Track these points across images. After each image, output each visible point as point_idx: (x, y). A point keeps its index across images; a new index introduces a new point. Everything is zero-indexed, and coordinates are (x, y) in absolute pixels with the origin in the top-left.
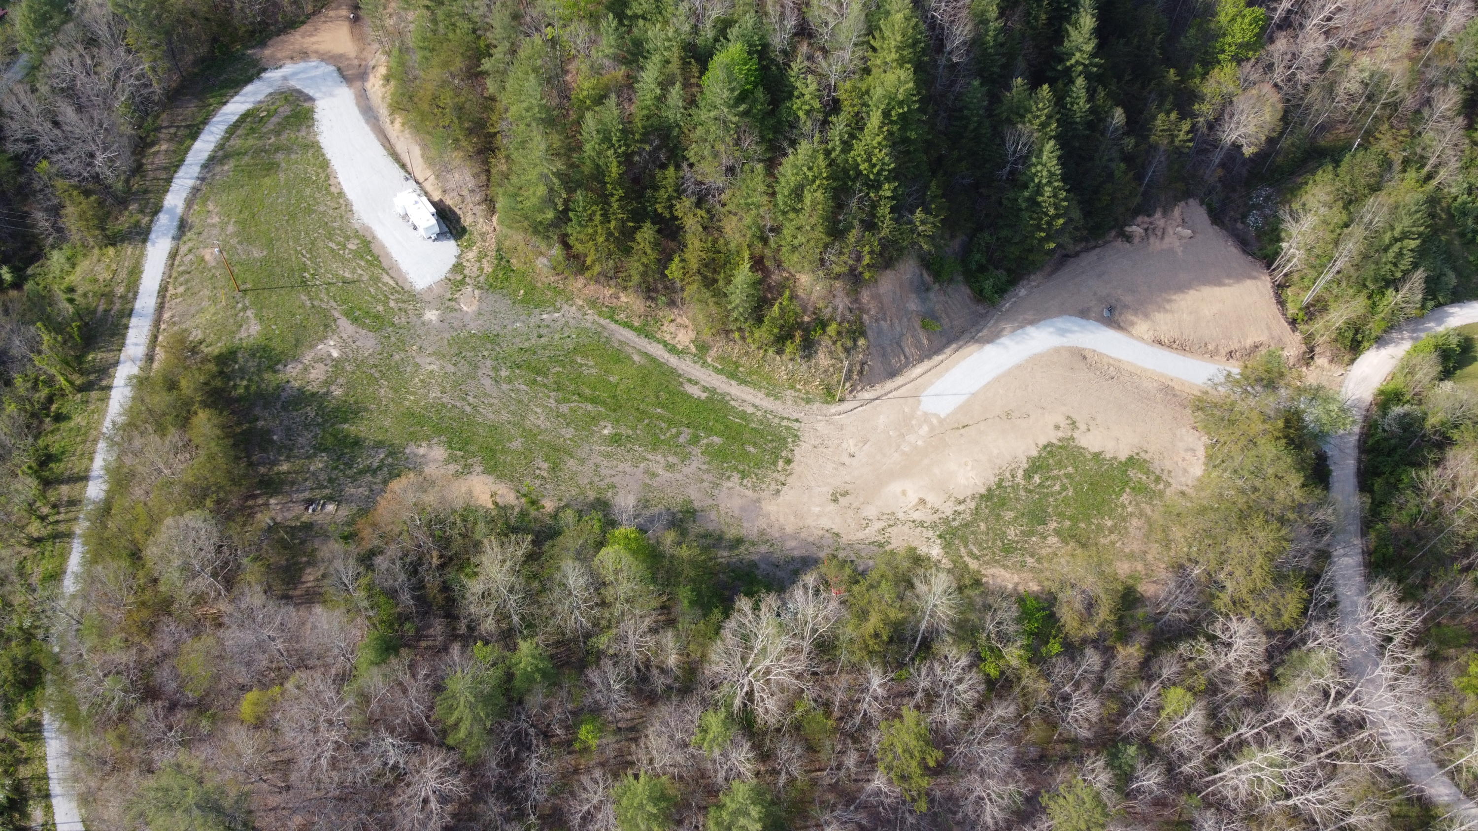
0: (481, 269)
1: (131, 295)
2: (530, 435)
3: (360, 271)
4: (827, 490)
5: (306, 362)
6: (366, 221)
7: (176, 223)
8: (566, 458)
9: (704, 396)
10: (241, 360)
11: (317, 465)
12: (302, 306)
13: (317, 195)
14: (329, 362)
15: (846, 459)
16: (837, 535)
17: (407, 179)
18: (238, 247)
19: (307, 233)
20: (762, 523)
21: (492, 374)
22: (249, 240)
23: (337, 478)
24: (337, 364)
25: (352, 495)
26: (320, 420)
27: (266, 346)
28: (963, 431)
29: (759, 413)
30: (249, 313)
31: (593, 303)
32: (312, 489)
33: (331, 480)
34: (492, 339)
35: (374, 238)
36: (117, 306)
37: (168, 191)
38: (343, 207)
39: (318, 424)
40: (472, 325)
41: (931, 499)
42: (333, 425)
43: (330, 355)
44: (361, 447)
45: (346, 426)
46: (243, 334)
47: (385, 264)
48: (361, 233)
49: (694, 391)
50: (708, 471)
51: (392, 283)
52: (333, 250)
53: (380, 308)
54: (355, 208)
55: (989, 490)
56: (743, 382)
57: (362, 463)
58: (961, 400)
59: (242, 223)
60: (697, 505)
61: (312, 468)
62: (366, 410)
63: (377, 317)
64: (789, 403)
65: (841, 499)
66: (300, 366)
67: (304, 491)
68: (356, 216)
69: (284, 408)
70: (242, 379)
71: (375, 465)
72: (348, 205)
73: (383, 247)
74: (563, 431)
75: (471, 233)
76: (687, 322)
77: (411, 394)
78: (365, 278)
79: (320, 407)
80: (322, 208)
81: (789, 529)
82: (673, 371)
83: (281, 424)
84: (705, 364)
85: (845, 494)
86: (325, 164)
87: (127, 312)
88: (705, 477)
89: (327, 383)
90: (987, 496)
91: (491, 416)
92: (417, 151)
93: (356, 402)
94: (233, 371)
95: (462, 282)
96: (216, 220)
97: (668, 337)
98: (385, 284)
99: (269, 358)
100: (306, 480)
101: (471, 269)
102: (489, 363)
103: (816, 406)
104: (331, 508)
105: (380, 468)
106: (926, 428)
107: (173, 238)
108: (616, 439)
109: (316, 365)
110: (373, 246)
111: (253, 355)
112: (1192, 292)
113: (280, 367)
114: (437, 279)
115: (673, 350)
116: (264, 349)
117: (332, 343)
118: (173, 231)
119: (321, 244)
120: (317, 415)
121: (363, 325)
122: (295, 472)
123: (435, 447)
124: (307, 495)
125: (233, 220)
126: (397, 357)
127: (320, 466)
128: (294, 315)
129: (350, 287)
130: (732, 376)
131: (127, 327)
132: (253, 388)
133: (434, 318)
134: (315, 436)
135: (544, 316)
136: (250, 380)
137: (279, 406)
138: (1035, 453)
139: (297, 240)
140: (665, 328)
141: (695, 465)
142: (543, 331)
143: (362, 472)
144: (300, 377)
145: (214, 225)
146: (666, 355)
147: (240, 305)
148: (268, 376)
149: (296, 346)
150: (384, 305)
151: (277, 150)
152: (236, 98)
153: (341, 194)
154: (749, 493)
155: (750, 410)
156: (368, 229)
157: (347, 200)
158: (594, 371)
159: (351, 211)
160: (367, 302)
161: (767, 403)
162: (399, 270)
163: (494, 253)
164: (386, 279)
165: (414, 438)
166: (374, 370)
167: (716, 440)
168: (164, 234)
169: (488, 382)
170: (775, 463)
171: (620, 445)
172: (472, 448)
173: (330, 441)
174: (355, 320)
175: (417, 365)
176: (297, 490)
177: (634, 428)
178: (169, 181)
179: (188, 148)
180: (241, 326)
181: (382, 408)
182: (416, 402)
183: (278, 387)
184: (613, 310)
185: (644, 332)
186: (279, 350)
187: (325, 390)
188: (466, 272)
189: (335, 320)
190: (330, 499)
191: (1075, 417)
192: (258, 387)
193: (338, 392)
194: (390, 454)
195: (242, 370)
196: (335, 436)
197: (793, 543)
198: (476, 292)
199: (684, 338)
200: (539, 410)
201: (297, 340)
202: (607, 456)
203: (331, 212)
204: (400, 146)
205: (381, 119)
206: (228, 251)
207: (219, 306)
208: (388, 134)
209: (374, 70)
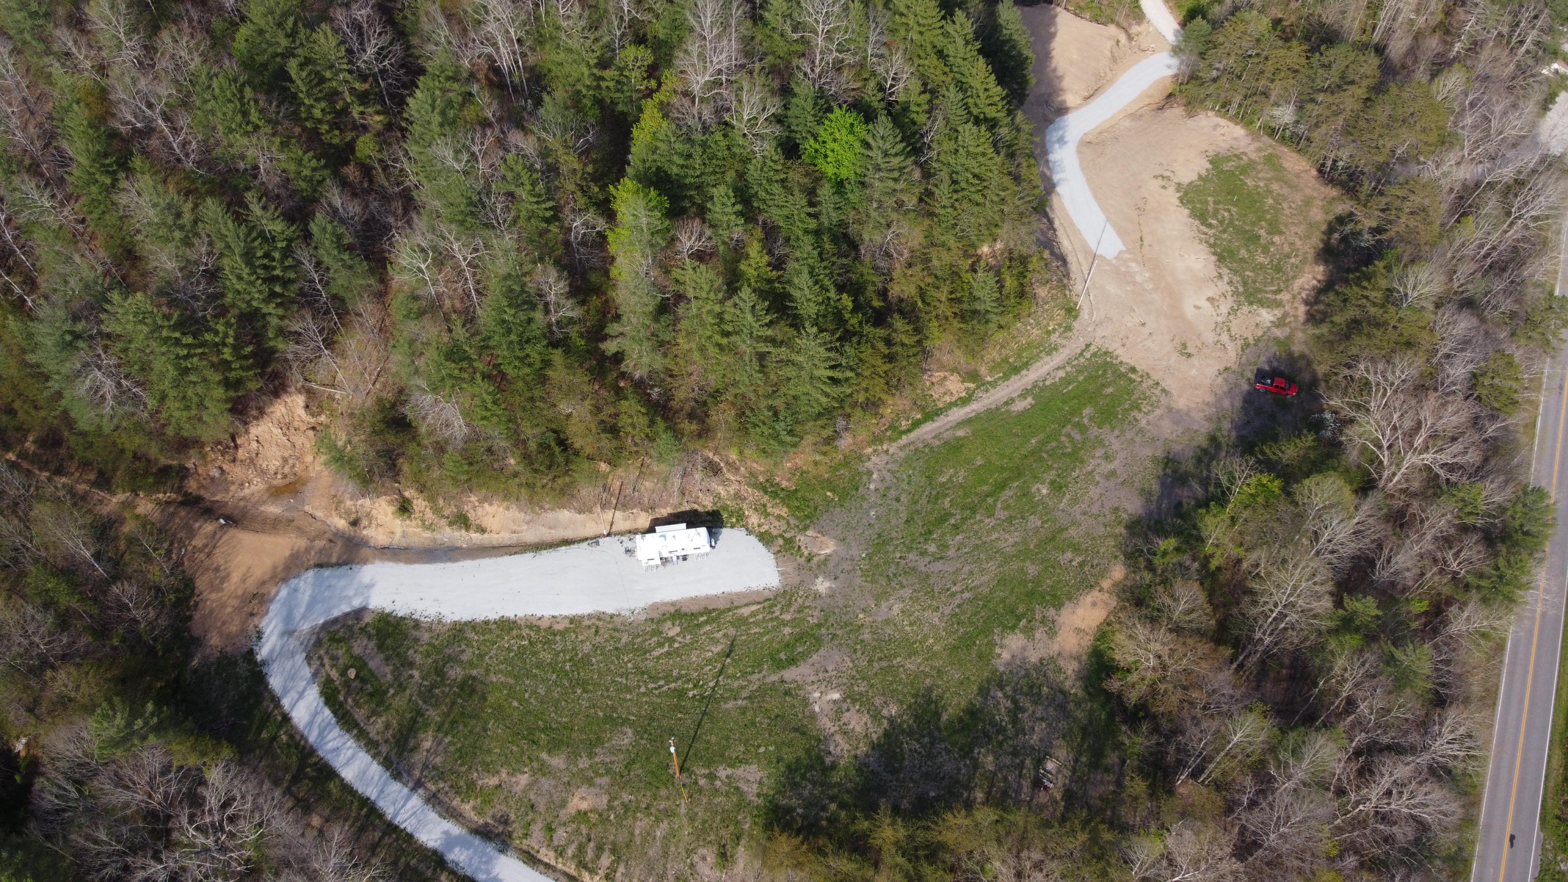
0: (779, 517)
2: (1024, 554)
3: (719, 635)
4: (1175, 356)
5: (834, 729)
6: (642, 605)
7: (477, 841)
8: (1065, 535)
9: (1030, 400)
10: (793, 803)
11: (989, 762)
12: (743, 710)
13: (559, 647)
14: (845, 706)
15: (1146, 330)
16: (1226, 369)
17: (597, 543)
18: (597, 760)
19: (626, 675)
20: (1198, 416)
21: (927, 559)
22: (593, 744)
23: (1015, 747)
24: (851, 697)
25: (1041, 740)
26: (926, 739)
27: (788, 767)
28: (1146, 243)
29: (1068, 369)
30: (722, 774)
31: (876, 440)
32: (1020, 776)
33: (1015, 754)
34: (881, 543)
35: (673, 604)
37: (410, 837)
38: (600, 624)
39: (932, 743)
40: (854, 552)
41: (1211, 292)
42: (939, 729)
43: (835, 702)
44: (981, 710)
45: (945, 717)
46: (752, 790)
47: (722, 606)
48: (656, 616)
49: (1020, 406)
50: (1123, 432)
51: (754, 608)
52: (668, 654)
53: (787, 630)
54: (610, 611)
55: (1214, 254)
56: (1026, 365)
57: (1002, 716)
58: (1110, 230)
60: (1160, 454)
61: (991, 768)
62: (930, 690)
63: (800, 638)
64: (1064, 342)
65: (1189, 351)
66: (838, 738)
67: (1020, 786)
68: (625, 613)
69: (894, 771)
70: (824, 808)
71: (1009, 704)
72: (599, 616)
73: (695, 599)
74: (1030, 525)
75: (725, 508)
76: (941, 374)
77: (926, 638)
78: (732, 631)
79: (910, 733)
80: (587, 647)
81: (1210, 399)
82: (989, 411)
83: (915, 782)
84: (994, 384)
85: (1184, 346)
86: (506, 625)
88: (1128, 436)
89: (876, 716)
90: (1221, 259)
91: (986, 578)
92: (565, 515)
93: (916, 696)
94: (804, 817)
95: (789, 542)
96: (522, 780)
97: (948, 399)
98: (753, 614)
99: (810, 768)
100: (1005, 778)
101: (776, 528)
102: (911, 556)
103: (1076, 324)
104: (1050, 765)
105: (1015, 702)
106: (1133, 265)
107: (502, 851)
108: (1057, 487)
109: (844, 720)
110: (684, 610)
111: (795, 786)
112: (1054, 53)
113: (828, 760)
114: (773, 563)
115: (964, 401)
116: (791, 769)
117: (817, 695)
118: (490, 849)
119: (650, 664)
120: (918, 741)
121: (805, 656)
122: (992, 786)
123: (1006, 642)
124: (1026, 784)
125: (541, 756)
126: (867, 636)
127: (990, 758)
128: (753, 724)
129: (738, 651)
130: (1016, 370)
133: (827, 584)
134: (949, 752)
135: (872, 487)
136: (832, 799)
137: (889, 777)
138: (1187, 212)
139: (629, 690)
140: (936, 396)
141: (1113, 440)
142: (892, 493)
143: (1015, 721)
144: (854, 743)
145: (532, 785)
146: (967, 409)
147: (702, 782)
148: (835, 778)
149: (803, 734)
150: (785, 625)
151: (440, 672)
152: (286, 702)
153: (572, 620)
154: (1158, 412)
155: (1062, 374)
156: (655, 607)
157: (590, 616)
158: (962, 473)
159: (612, 616)
160: (771, 641)
161: (1059, 358)
162: (739, 595)
163: (766, 498)
164: (746, 611)
165: (985, 657)
166: (875, 665)
167: (1087, 411)
168: (489, 861)
169: (938, 566)
170: (1132, 381)
171: (1066, 486)
172: (1021, 609)
173: (961, 739)
174: (792, 661)
175: (887, 622)
176: (1018, 792)
177: (1050, 468)
178: (392, 829)
179: (347, 788)
180: (737, 789)
181: (934, 673)
182: (937, 639)
183: (859, 770)
184: (893, 427)
185: (931, 414)
186: (801, 753)
187: (885, 722)
188: (775, 532)
189: (783, 681)
190: (1039, 762)
191: (1158, 173)
192: (848, 791)
193: (893, 710)
194: (1001, 686)
195: (808, 805)
196: (955, 732)
197: (1226, 403)
198: (810, 533)
199: (956, 386)
200: (995, 536)
201: (796, 730)
202: (1075, 500)
203: (598, 639)
204: (530, 535)
205: (459, 544)
206: (597, 774)
207: (683, 810)
208: (495, 543)
209: (365, 522)
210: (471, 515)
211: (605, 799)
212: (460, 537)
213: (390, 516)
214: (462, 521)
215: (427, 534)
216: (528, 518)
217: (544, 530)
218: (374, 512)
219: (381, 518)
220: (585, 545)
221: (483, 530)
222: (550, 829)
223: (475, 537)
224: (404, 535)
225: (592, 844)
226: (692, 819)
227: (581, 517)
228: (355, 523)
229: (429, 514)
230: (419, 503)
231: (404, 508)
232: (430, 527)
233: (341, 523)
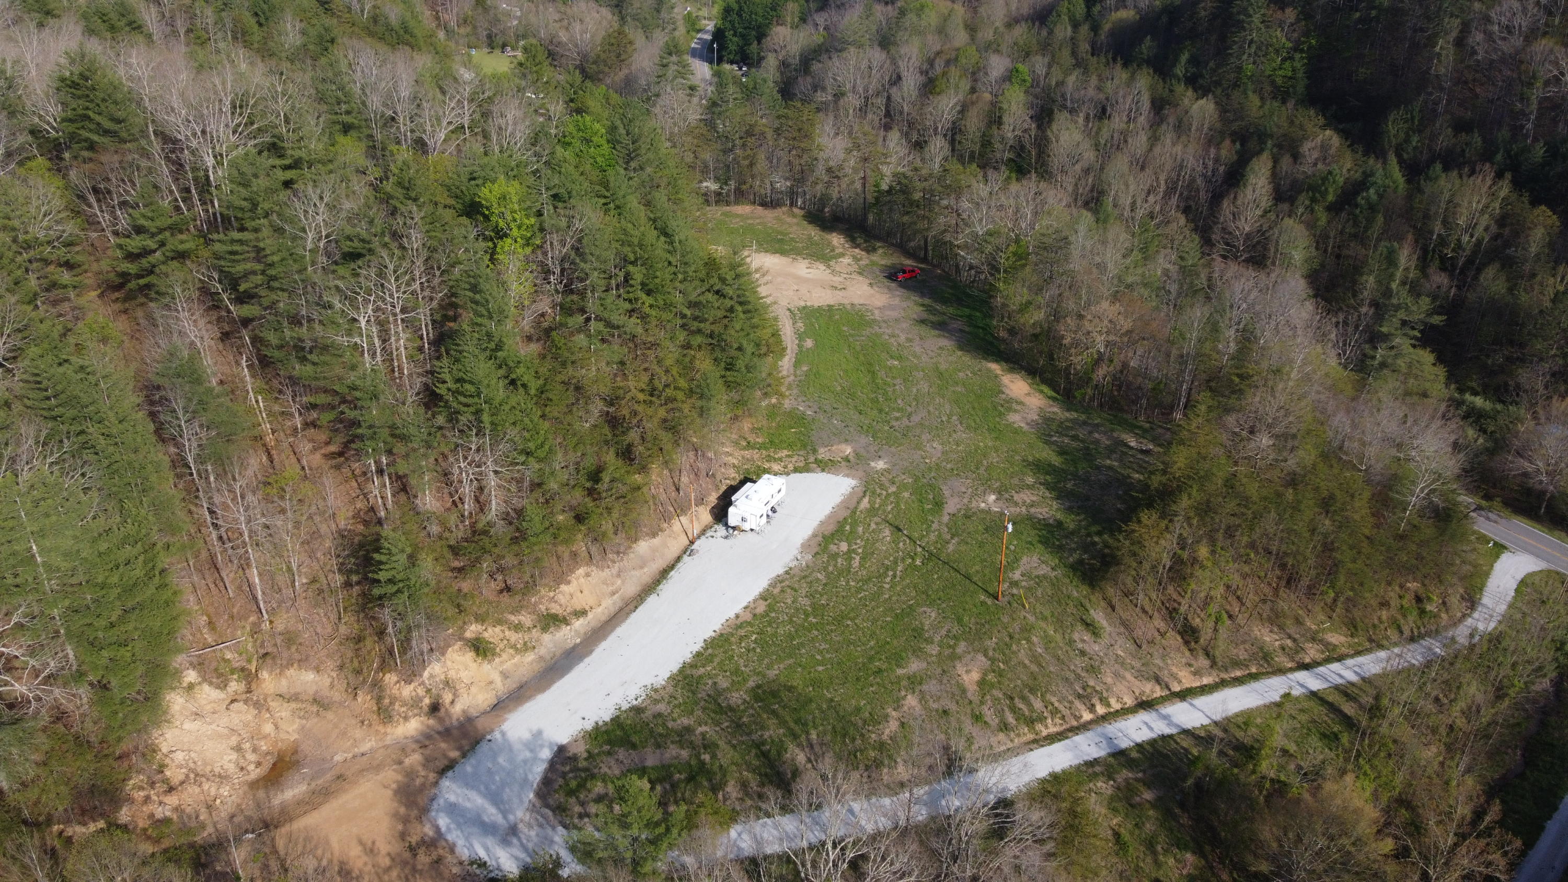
0: (789, 456)
1: (1098, 769)
3: (873, 527)
4: (838, 292)
5: (1024, 509)
6: (795, 552)
9: (807, 341)
10: (1076, 556)
12: (963, 542)
13: (783, 618)
14: (1006, 497)
15: (804, 292)
17: (694, 551)
18: (937, 639)
21: (905, 419)
22: (918, 633)
24: (1000, 491)
26: (1070, 477)
27: (1040, 542)
29: (799, 321)
30: (1017, 575)
33: (1112, 451)
34: (867, 429)
35: (814, 535)
36: (1125, 774)
38: (786, 583)
39: (1076, 476)
40: (863, 441)
41: (803, 265)
42: (1066, 470)
43: (998, 500)
44: (1063, 449)
45: (1057, 464)
46: (1044, 570)
47: (845, 513)
48: (815, 550)
49: (807, 344)
52: (863, 558)
53: (905, 494)
54: (781, 571)
55: (774, 253)
57: (1076, 444)
59: (898, 659)
61: (1116, 464)
62: (1025, 460)
63: (919, 492)
64: (774, 314)
65: (840, 287)
66: (1033, 510)
67: (1139, 458)
68: (792, 565)
69: (1087, 499)
70: (1094, 544)
71: (1066, 438)
72: (778, 580)
73: (822, 524)
77: (976, 444)
78: (877, 520)
79: (1057, 480)
80: (804, 601)
82: (799, 354)
83: (1104, 494)
85: (834, 287)
86: (718, 642)
87: (1122, 759)
89: (1029, 488)
90: (781, 253)
91: (947, 406)
92: (643, 546)
93: (1025, 467)
94: (1093, 558)
95: (818, 462)
96: (911, 701)
98: (871, 504)
99: (1051, 533)
100: (1130, 462)
101: (794, 462)
102: (894, 423)
104: (1132, 443)
109: (1020, 501)
110: (826, 533)
111: (1061, 548)
113: (1051, 522)
114: (831, 475)
116: (1044, 542)
117: (983, 505)
119: (863, 573)
120: (1068, 480)
121: (939, 497)
122: (1131, 469)
124: (1141, 456)
125: (900, 672)
126: (949, 466)
127: (1108, 461)
128: (981, 543)
129: (900, 524)
131: (1139, 746)
132: (1094, 529)
133: (880, 463)
134: (1089, 473)
135: (810, 413)
136: (1088, 536)
137: (1090, 503)
139: (878, 594)
142: (826, 408)
144: (1045, 505)
145: (922, 698)
146: (786, 359)
147: (1014, 592)
148: (1071, 526)
150: (899, 493)
151: (722, 710)
153: (763, 597)
156: (805, 546)
157: (772, 585)
159: (787, 573)
160: (908, 505)
161: (785, 320)
162: (843, 503)
163: (763, 451)
164: (864, 506)
166: (979, 472)
169: (916, 418)
170: (839, 309)
172: (988, 406)
173: (1082, 465)
174: (938, 504)
175: (944, 454)
180: (1038, 577)
181: (1012, 454)
182: (982, 442)
183: (1072, 512)
186: (1033, 532)
187: (1038, 486)
188: (800, 464)
189: (954, 515)
190: (1127, 446)
192: (1088, 526)
193: (1029, 480)
195: (1084, 550)
196: (1073, 464)
198: (821, 450)
203: (802, 591)
204: (631, 588)
205: (570, 644)
206: (953, 647)
207: (1031, 619)
208: (604, 618)
209: (447, 697)
210: (555, 609)
211: (981, 657)
212: (567, 635)
213: (473, 666)
214: (552, 621)
215: (530, 657)
216: (615, 571)
217: (637, 573)
218: (452, 674)
219: (465, 676)
220: (685, 558)
221: (582, 613)
222: (977, 718)
223: (579, 624)
224: (505, 675)
225: (1016, 700)
226: (1045, 619)
227: (656, 541)
228: (435, 708)
229: (513, 636)
230: (492, 633)
231: (480, 648)
232: (527, 648)
233: (413, 726)
